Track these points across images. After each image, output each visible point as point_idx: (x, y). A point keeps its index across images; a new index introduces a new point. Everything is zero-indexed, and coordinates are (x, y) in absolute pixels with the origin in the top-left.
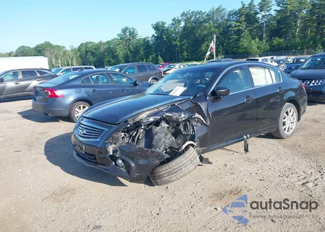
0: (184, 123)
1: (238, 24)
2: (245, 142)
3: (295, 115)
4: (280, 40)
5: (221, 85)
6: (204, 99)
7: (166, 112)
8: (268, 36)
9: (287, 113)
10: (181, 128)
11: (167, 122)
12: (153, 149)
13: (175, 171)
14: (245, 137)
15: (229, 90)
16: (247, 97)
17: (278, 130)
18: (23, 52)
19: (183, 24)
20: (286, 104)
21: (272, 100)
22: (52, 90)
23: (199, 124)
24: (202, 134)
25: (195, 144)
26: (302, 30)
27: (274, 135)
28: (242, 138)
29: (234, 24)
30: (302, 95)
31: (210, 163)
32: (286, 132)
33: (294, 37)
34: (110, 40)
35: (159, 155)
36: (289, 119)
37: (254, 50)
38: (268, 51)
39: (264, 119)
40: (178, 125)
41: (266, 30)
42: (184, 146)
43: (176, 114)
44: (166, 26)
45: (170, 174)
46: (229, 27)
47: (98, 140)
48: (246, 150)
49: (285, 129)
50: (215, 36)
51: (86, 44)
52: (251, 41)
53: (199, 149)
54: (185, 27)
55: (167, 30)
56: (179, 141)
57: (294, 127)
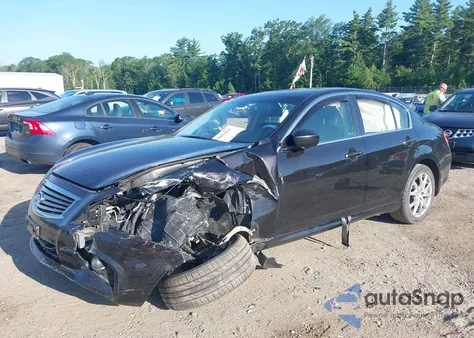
0: (232, 192)
1: (347, 43)
2: (344, 229)
3: (431, 185)
4: (407, 71)
5: (304, 127)
6: (270, 150)
7: (197, 170)
8: (389, 63)
9: (418, 181)
10: (228, 200)
11: (198, 189)
12: (162, 244)
13: (205, 285)
14: (344, 220)
15: (318, 138)
16: (351, 151)
17: (401, 210)
18: (29, 66)
19: (266, 39)
20: (418, 165)
21: (392, 158)
22: (36, 121)
23: (259, 196)
24: (264, 213)
25: (251, 233)
26: (438, 58)
27: (394, 217)
28: (339, 222)
29: (341, 42)
30: (443, 151)
31: (279, 266)
32: (414, 213)
33: (427, 66)
34: (159, 55)
35: (172, 256)
36: (420, 191)
37: (368, 82)
38: (388, 86)
39: (379, 188)
40: (222, 195)
41: (388, 55)
42: (229, 236)
43: (215, 176)
44: (243, 39)
45: (194, 290)
46: (334, 47)
47: (61, 217)
48: (345, 242)
49: (413, 208)
50: (312, 58)
51: (124, 59)
52: (364, 69)
53: (258, 240)
54: (269, 44)
55: (244, 46)
56: (224, 224)
57: (427, 205)
